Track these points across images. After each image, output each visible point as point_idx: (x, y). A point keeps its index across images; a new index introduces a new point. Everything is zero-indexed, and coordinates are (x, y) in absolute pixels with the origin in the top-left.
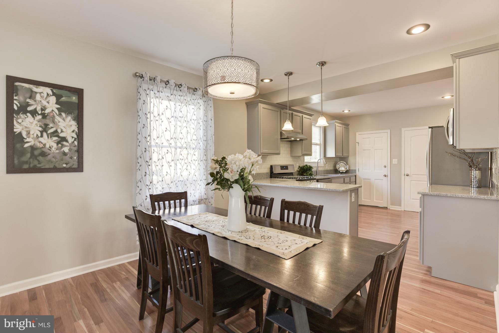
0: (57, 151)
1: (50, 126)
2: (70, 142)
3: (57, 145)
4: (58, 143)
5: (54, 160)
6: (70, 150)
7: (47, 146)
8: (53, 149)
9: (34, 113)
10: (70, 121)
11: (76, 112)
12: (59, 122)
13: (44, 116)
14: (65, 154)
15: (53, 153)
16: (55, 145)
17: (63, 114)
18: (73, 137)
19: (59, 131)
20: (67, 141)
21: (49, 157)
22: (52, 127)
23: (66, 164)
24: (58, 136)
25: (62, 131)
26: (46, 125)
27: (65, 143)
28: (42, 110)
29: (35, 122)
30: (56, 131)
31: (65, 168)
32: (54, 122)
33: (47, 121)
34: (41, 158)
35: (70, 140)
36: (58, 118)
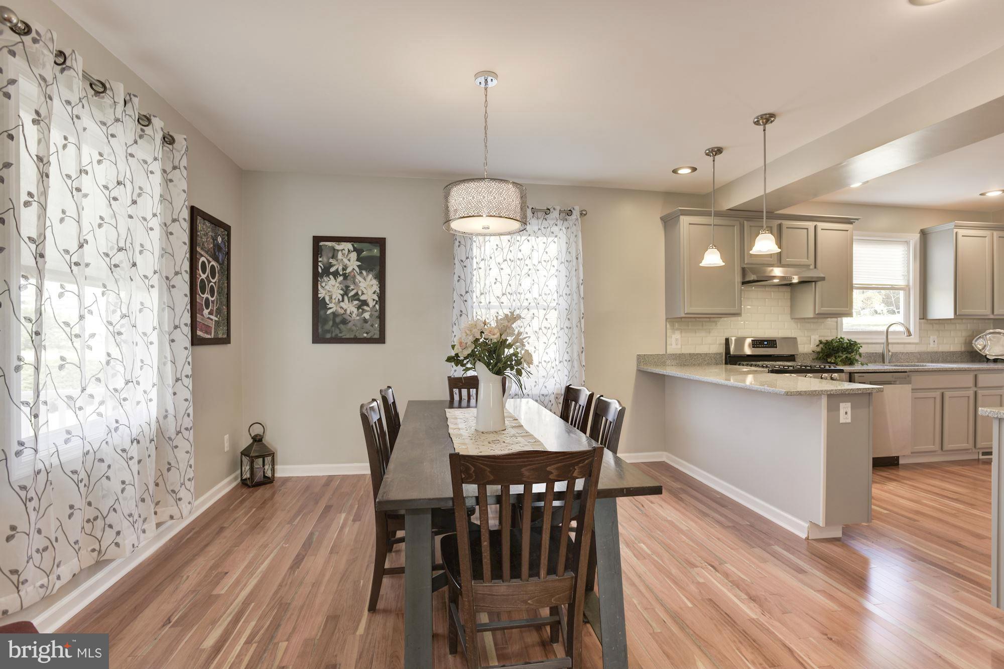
0: (358, 318)
1: (350, 288)
2: (371, 306)
3: (358, 310)
4: (359, 308)
5: (354, 328)
6: (371, 316)
7: (348, 312)
8: (354, 315)
9: (336, 274)
10: (371, 280)
11: (378, 268)
12: (360, 282)
13: (345, 277)
14: (365, 321)
15: (354, 320)
16: (355, 310)
17: (364, 273)
18: (374, 300)
19: (360, 293)
20: (368, 305)
21: (350, 325)
22: (353, 289)
23: (367, 333)
24: (358, 300)
25: (363, 294)
26: (347, 287)
27: (365, 308)
28: (344, 269)
29: (337, 285)
30: (357, 294)
31: (365, 338)
32: (354, 283)
33: (349, 283)
34: (342, 326)
35: (371, 303)
36: (359, 278)
